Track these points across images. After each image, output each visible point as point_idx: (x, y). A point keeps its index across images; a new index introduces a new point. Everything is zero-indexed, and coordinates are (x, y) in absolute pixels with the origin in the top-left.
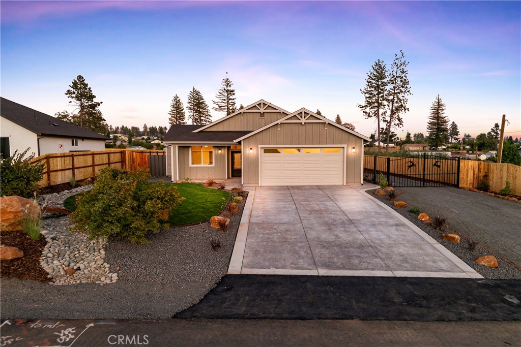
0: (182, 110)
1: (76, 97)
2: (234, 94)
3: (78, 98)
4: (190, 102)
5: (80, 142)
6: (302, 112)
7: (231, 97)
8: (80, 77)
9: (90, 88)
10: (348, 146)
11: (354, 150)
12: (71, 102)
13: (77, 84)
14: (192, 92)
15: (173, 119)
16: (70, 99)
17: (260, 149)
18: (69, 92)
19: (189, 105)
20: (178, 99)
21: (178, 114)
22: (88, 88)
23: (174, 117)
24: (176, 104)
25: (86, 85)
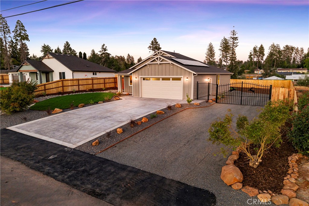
0: (213, 51)
1: (152, 49)
2: (237, 40)
3: (153, 50)
4: (221, 46)
5: (98, 74)
6: (158, 58)
7: (235, 42)
8: (155, 39)
9: (159, 44)
10: (184, 77)
11: (187, 79)
12: (150, 52)
13: (153, 42)
14: (223, 40)
15: (208, 57)
16: (150, 50)
17: (140, 78)
18: (150, 47)
19: (220, 48)
20: (211, 45)
21: (211, 54)
22: (158, 44)
23: (208, 56)
24: (210, 48)
25: (157, 43)
